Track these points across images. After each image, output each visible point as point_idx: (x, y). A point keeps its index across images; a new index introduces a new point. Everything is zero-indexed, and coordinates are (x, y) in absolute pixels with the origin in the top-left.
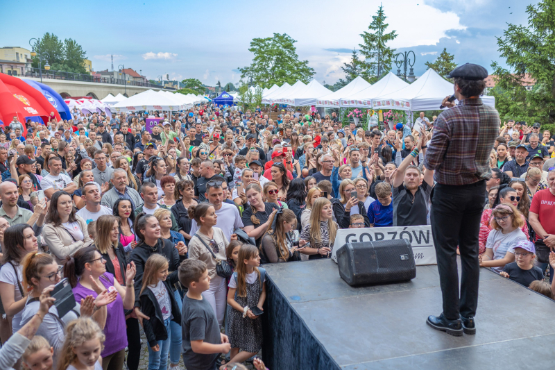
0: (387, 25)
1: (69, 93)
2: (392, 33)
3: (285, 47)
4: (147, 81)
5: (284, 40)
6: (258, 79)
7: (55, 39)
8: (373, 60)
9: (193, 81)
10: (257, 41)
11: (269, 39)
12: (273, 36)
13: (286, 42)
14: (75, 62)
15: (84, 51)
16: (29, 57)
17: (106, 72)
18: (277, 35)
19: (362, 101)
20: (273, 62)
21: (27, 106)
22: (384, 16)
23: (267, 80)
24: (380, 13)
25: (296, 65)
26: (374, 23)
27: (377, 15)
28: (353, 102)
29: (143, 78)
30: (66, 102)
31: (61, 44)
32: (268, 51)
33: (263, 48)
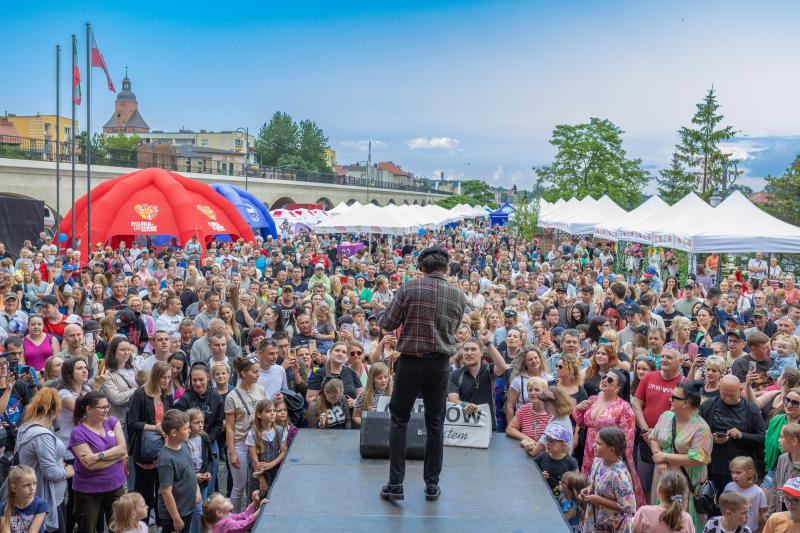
0: (722, 117)
1: (293, 198)
2: (726, 130)
3: (605, 140)
4: (415, 181)
5: (605, 128)
6: (563, 185)
7: (287, 120)
8: (699, 169)
10: (563, 130)
11: (582, 127)
12: (589, 122)
13: (608, 132)
14: (312, 153)
15: (325, 137)
16: (252, 145)
17: (356, 167)
18: (594, 121)
19: (642, 233)
20: (586, 160)
21: (212, 221)
22: (716, 104)
23: (576, 187)
24: (710, 99)
25: (623, 166)
26: (699, 114)
27: (705, 103)
28: (632, 233)
29: (409, 176)
30: (276, 213)
31: (296, 128)
32: (579, 144)
33: (572, 139)
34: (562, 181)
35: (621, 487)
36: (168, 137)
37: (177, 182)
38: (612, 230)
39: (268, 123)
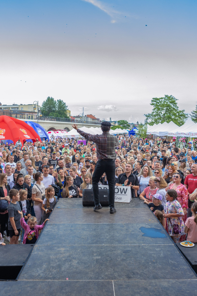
1: (55, 128)
3: (171, 103)
5: (171, 98)
7: (52, 99)
9: (123, 121)
10: (155, 100)
11: (162, 98)
12: (164, 96)
13: (172, 100)
14: (62, 112)
15: (67, 106)
18: (166, 96)
19: (186, 133)
20: (164, 111)
21: (25, 134)
25: (178, 112)
28: (182, 133)
29: (98, 119)
30: (49, 132)
31: (56, 102)
32: (161, 105)
33: (158, 103)
34: (155, 119)
35: (177, 206)
36: (9, 107)
37: (12, 120)
38: (174, 133)
39: (45, 101)
